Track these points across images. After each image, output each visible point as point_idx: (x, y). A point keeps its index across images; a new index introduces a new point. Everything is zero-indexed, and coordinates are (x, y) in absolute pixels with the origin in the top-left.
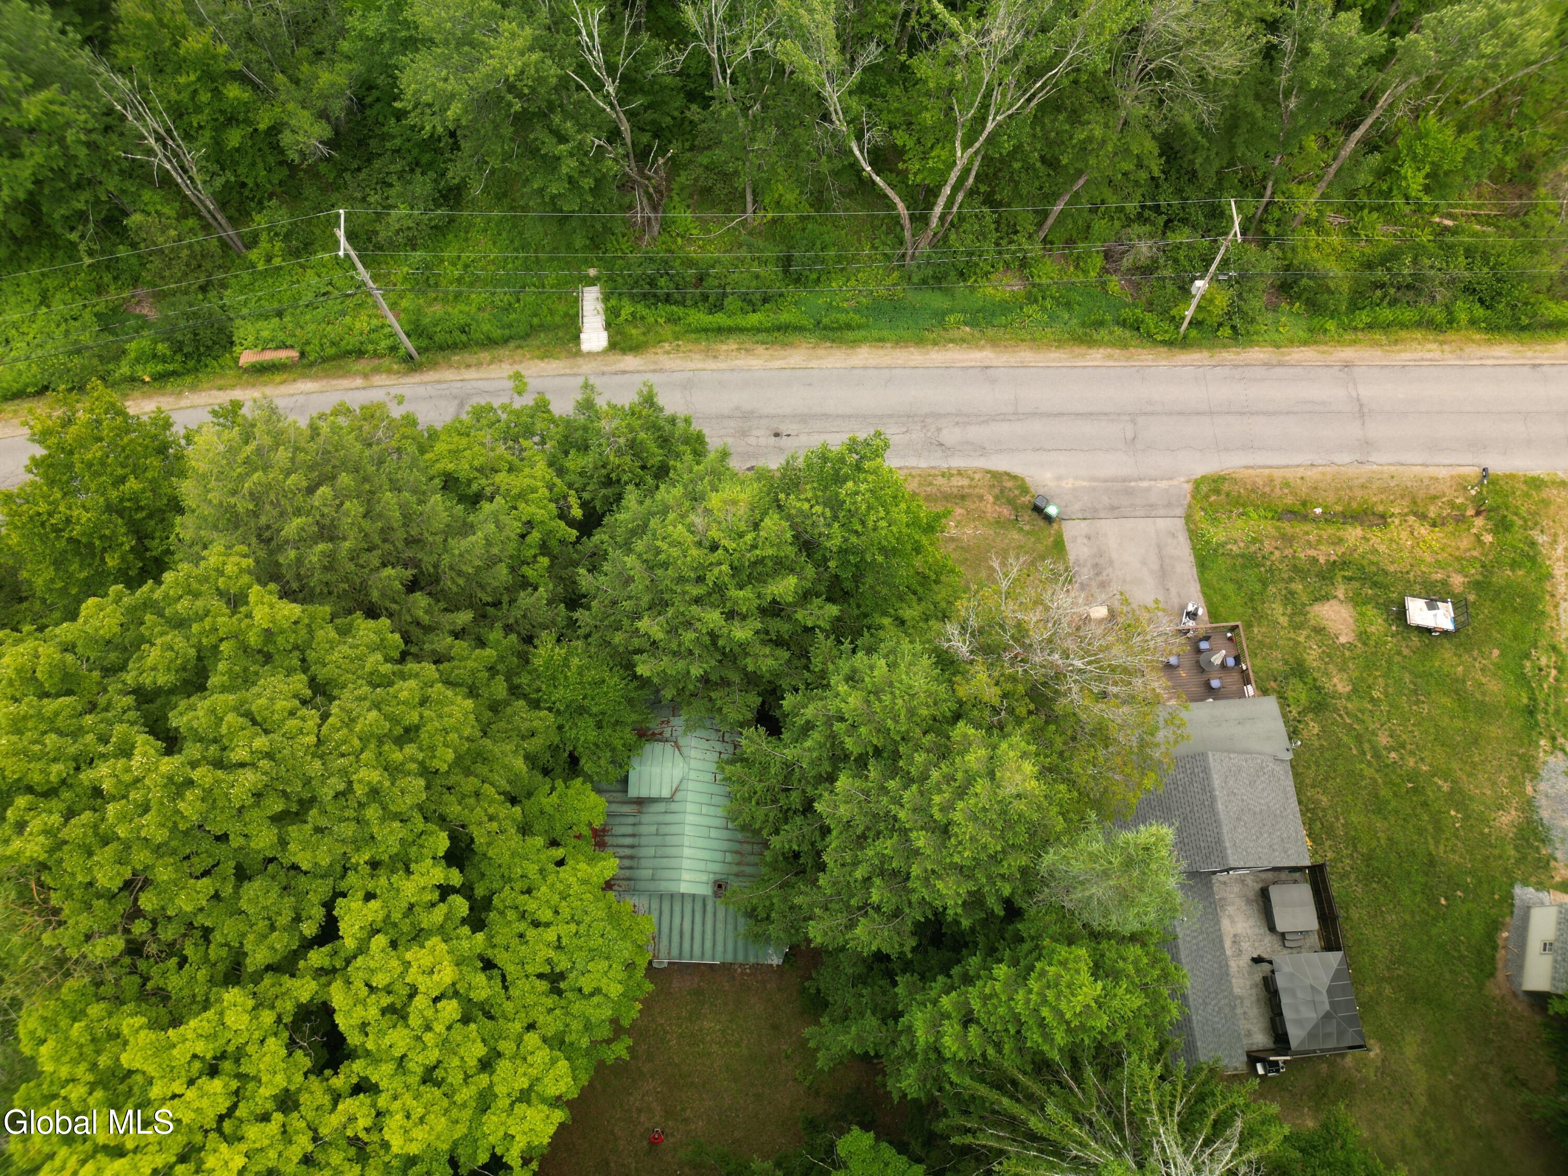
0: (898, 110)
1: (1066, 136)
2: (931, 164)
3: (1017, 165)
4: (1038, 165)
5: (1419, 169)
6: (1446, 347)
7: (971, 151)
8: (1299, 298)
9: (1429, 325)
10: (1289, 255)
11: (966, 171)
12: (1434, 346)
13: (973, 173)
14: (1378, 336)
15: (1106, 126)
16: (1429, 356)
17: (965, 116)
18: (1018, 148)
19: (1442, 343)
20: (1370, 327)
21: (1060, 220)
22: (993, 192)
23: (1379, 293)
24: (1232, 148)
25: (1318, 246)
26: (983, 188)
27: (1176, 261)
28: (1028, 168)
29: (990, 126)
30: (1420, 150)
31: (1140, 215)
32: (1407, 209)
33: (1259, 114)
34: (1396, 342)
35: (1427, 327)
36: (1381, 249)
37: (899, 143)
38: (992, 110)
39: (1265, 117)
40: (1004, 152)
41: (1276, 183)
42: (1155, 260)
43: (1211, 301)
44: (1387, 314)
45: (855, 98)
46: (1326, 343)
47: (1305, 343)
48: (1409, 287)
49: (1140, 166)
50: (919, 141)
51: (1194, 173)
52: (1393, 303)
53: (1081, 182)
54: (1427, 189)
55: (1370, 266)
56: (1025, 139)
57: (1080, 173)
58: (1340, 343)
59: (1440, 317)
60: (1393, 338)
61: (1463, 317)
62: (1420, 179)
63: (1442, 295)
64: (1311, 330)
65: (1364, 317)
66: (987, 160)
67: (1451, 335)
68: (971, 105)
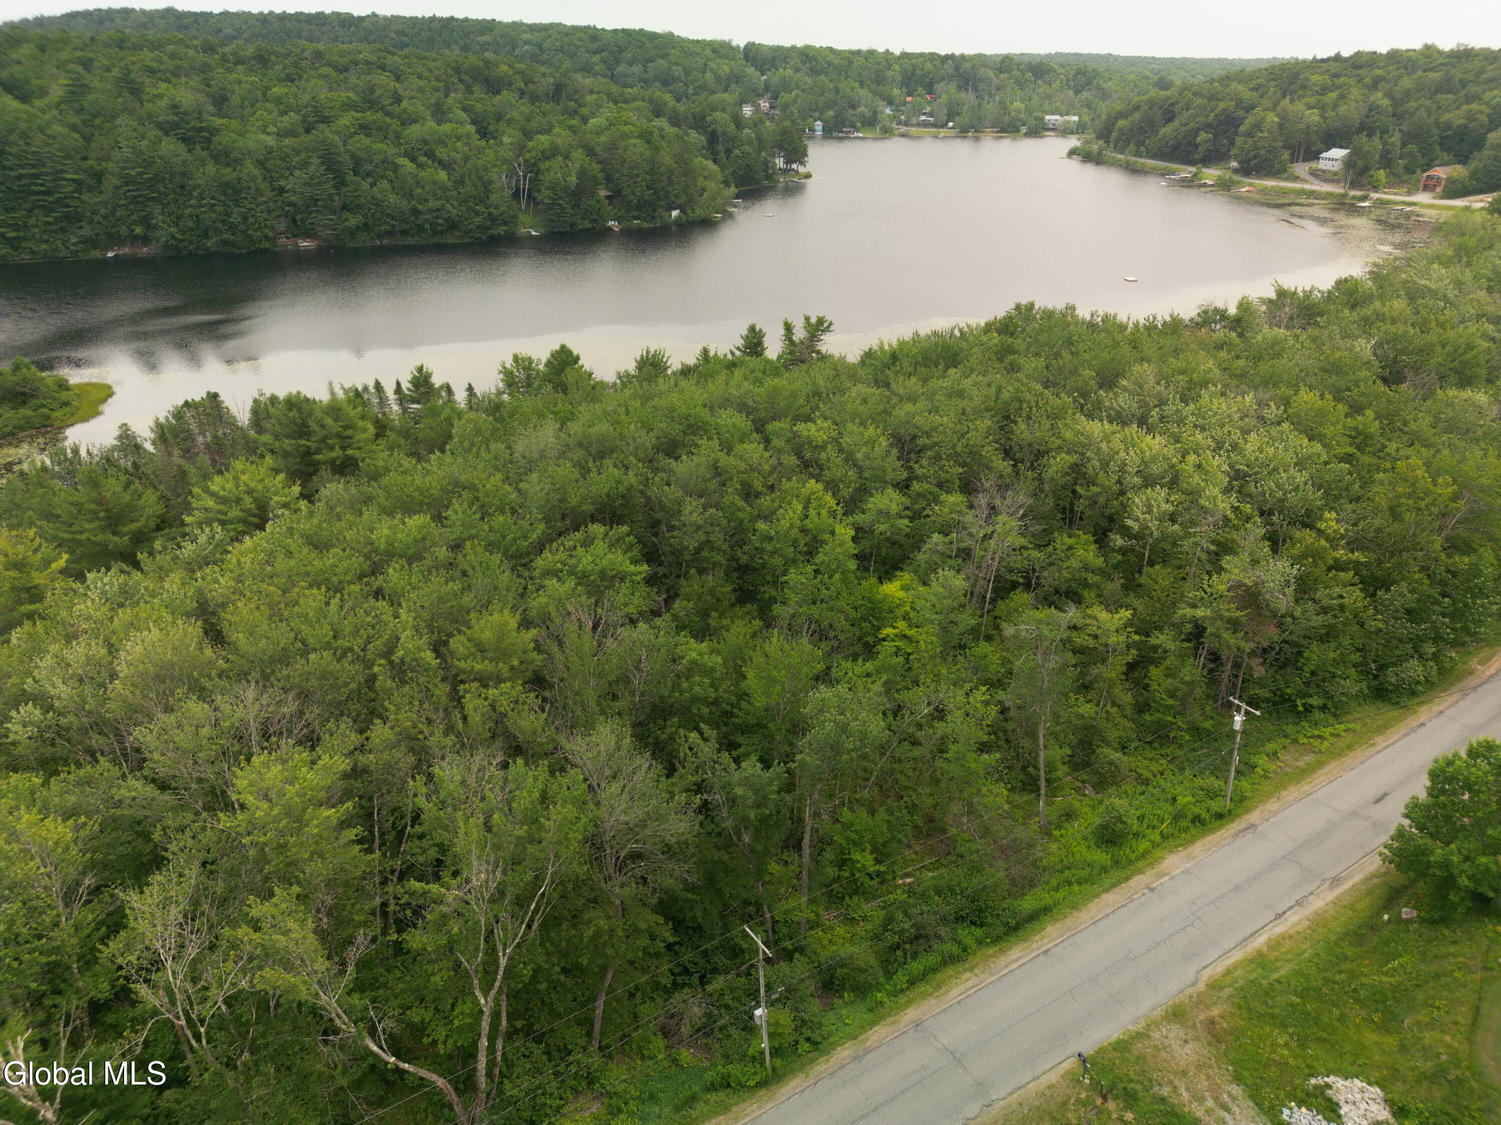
0: (404, 991)
1: (576, 940)
2: (456, 1023)
3: (543, 986)
4: (562, 978)
5: (863, 850)
6: (976, 971)
7: (493, 992)
8: (844, 989)
9: (949, 960)
10: (814, 958)
11: (496, 1015)
12: (968, 975)
13: (504, 1014)
14: (923, 988)
15: (609, 918)
16: (970, 984)
17: (473, 963)
18: (537, 970)
19: (971, 969)
20: (912, 983)
21: (607, 1020)
22: (531, 1026)
23: (899, 953)
24: (719, 892)
25: (830, 941)
26: (519, 1024)
27: (727, 1007)
28: (554, 986)
29: (503, 962)
30: (854, 836)
31: (675, 984)
32: (874, 883)
33: (726, 858)
34: (939, 986)
35: (953, 963)
36: (877, 922)
37: (417, 1020)
38: (500, 947)
39: (732, 859)
40: (526, 979)
41: (769, 906)
42: (708, 1015)
43: (777, 1024)
44: (916, 967)
45: (356, 996)
46: (889, 1015)
47: (874, 1023)
48: (917, 937)
49: (653, 938)
50: (437, 1010)
51: (700, 927)
52: (914, 956)
53: (610, 976)
54: (878, 861)
55: (877, 937)
56: (541, 960)
57: (604, 968)
58: (900, 1009)
59: (955, 949)
60: (934, 984)
61: (970, 941)
62: (870, 857)
63: (943, 931)
64: (871, 1010)
65: (901, 978)
66: (513, 996)
67: (972, 961)
68: (477, 949)
